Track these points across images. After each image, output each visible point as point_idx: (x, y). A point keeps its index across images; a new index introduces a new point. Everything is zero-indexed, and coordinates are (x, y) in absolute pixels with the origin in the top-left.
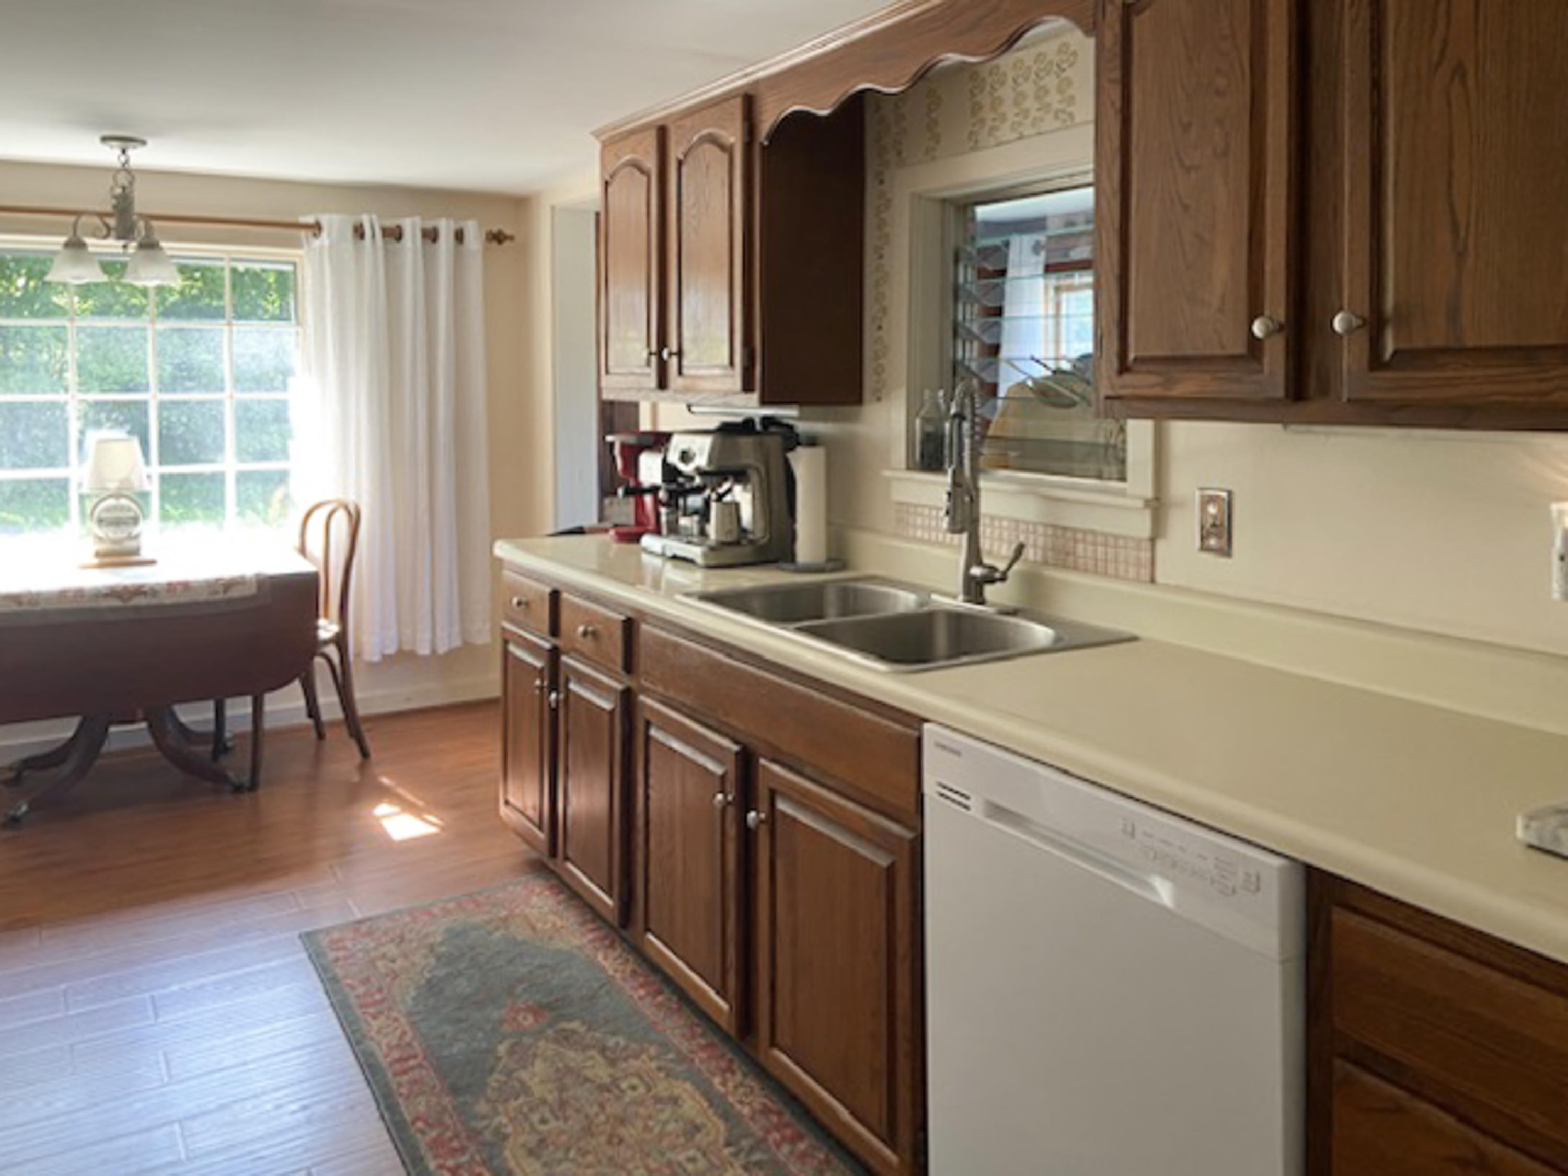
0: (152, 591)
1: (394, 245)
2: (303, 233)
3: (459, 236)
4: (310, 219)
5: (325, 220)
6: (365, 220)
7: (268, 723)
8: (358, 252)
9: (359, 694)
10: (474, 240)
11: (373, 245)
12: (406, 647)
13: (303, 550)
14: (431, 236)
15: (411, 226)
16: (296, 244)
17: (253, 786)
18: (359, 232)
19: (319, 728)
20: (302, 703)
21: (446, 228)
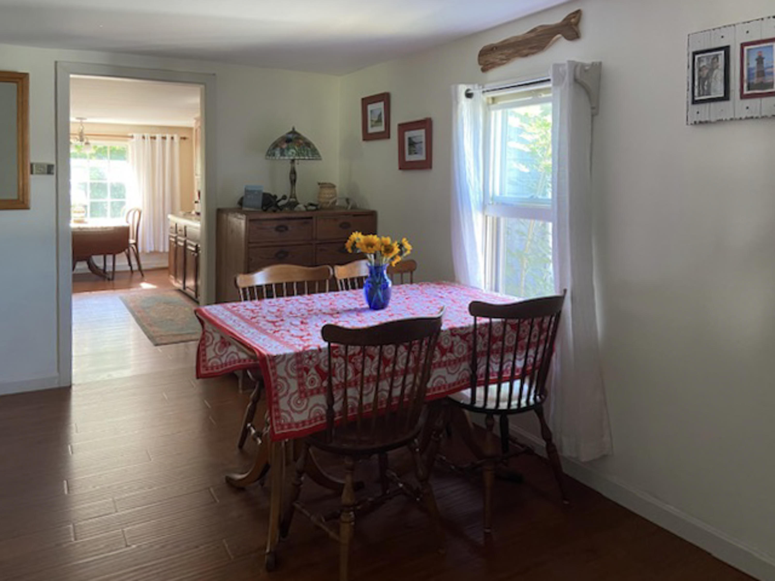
0: (87, 228)
1: (153, 140)
2: (129, 139)
3: (172, 138)
4: (130, 134)
5: (135, 135)
6: (146, 135)
7: (117, 269)
8: (144, 142)
9: (142, 262)
10: (176, 139)
11: (148, 141)
12: (157, 249)
13: (127, 222)
14: (164, 138)
15: (158, 136)
16: (126, 141)
17: (113, 279)
18: (144, 137)
19: (132, 271)
20: (127, 263)
21: (168, 136)
